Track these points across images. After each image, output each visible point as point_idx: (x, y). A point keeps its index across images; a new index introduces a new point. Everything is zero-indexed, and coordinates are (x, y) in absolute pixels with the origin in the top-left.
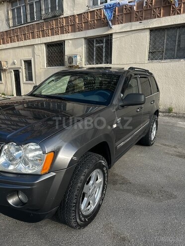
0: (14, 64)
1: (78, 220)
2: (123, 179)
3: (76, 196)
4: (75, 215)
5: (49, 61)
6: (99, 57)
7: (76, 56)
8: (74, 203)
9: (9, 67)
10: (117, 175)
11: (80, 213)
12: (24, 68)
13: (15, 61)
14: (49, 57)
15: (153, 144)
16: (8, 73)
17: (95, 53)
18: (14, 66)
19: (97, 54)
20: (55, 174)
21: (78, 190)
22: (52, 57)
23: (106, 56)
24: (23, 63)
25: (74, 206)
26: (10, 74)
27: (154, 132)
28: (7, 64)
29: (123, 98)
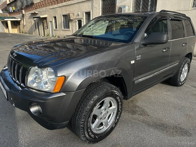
0: (78, 15)
1: (87, 136)
2: (143, 111)
3: (84, 115)
4: (84, 132)
5: (104, 12)
6: (145, 6)
7: (125, 7)
8: (82, 122)
9: (75, 18)
10: (138, 107)
11: (89, 131)
12: (85, 18)
13: (79, 13)
14: (104, 9)
15: (182, 85)
16: (73, 23)
17: (141, 3)
18: (78, 17)
19: (143, 4)
20: (65, 94)
21: (87, 111)
22: (106, 8)
23: (151, 5)
24: (84, 14)
25: (82, 124)
26: (75, 23)
27: (185, 74)
28: (74, 15)
29: (146, 37)
